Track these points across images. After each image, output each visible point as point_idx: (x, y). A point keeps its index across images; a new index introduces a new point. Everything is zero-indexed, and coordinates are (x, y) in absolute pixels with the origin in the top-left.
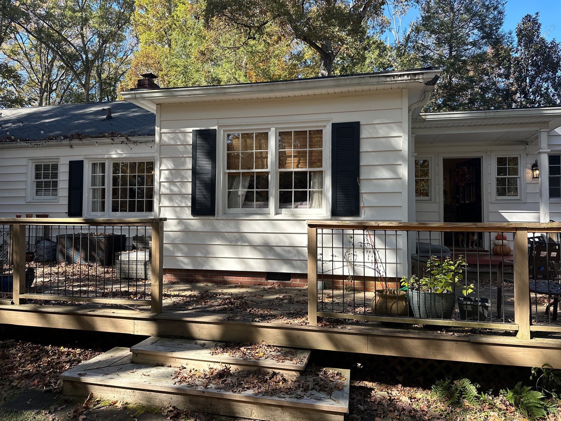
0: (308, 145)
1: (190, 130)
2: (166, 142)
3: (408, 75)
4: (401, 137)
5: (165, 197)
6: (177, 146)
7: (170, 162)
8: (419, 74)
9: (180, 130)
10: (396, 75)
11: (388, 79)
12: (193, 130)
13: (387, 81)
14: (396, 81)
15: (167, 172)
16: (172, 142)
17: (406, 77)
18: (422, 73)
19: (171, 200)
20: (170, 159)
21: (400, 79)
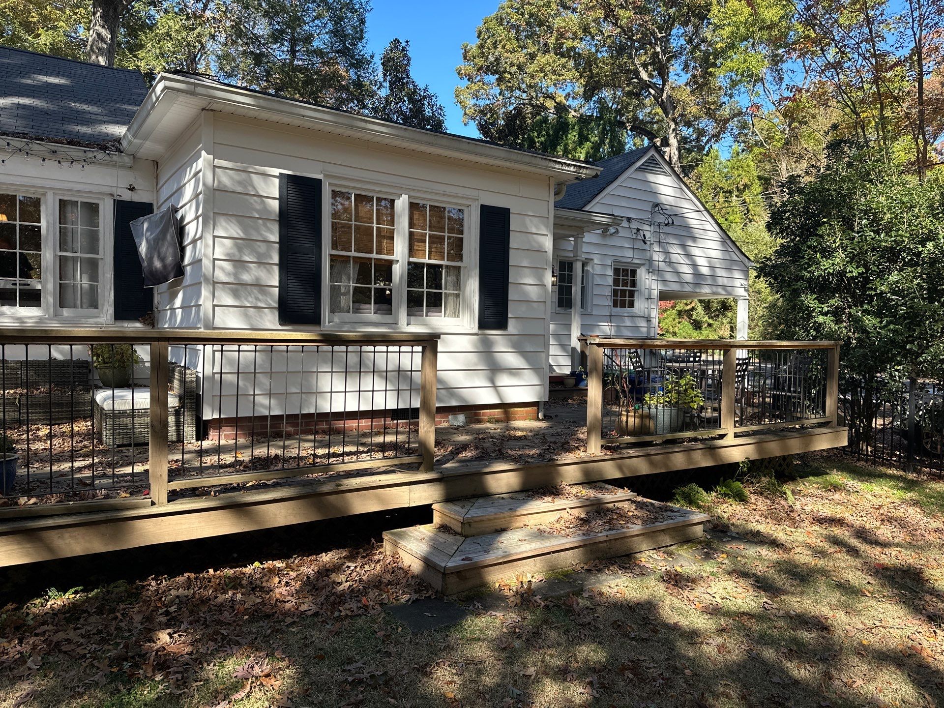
0: (446, 228)
1: (276, 171)
2: (225, 186)
3: (575, 166)
4: (547, 235)
5: (223, 290)
6: (248, 197)
7: (232, 225)
8: (584, 167)
9: (255, 169)
10: (565, 163)
11: (557, 166)
12: (280, 173)
13: (555, 168)
14: (563, 170)
15: (228, 242)
16: (239, 189)
17: (572, 169)
18: (587, 168)
19: (236, 295)
20: (233, 219)
21: (567, 168)
